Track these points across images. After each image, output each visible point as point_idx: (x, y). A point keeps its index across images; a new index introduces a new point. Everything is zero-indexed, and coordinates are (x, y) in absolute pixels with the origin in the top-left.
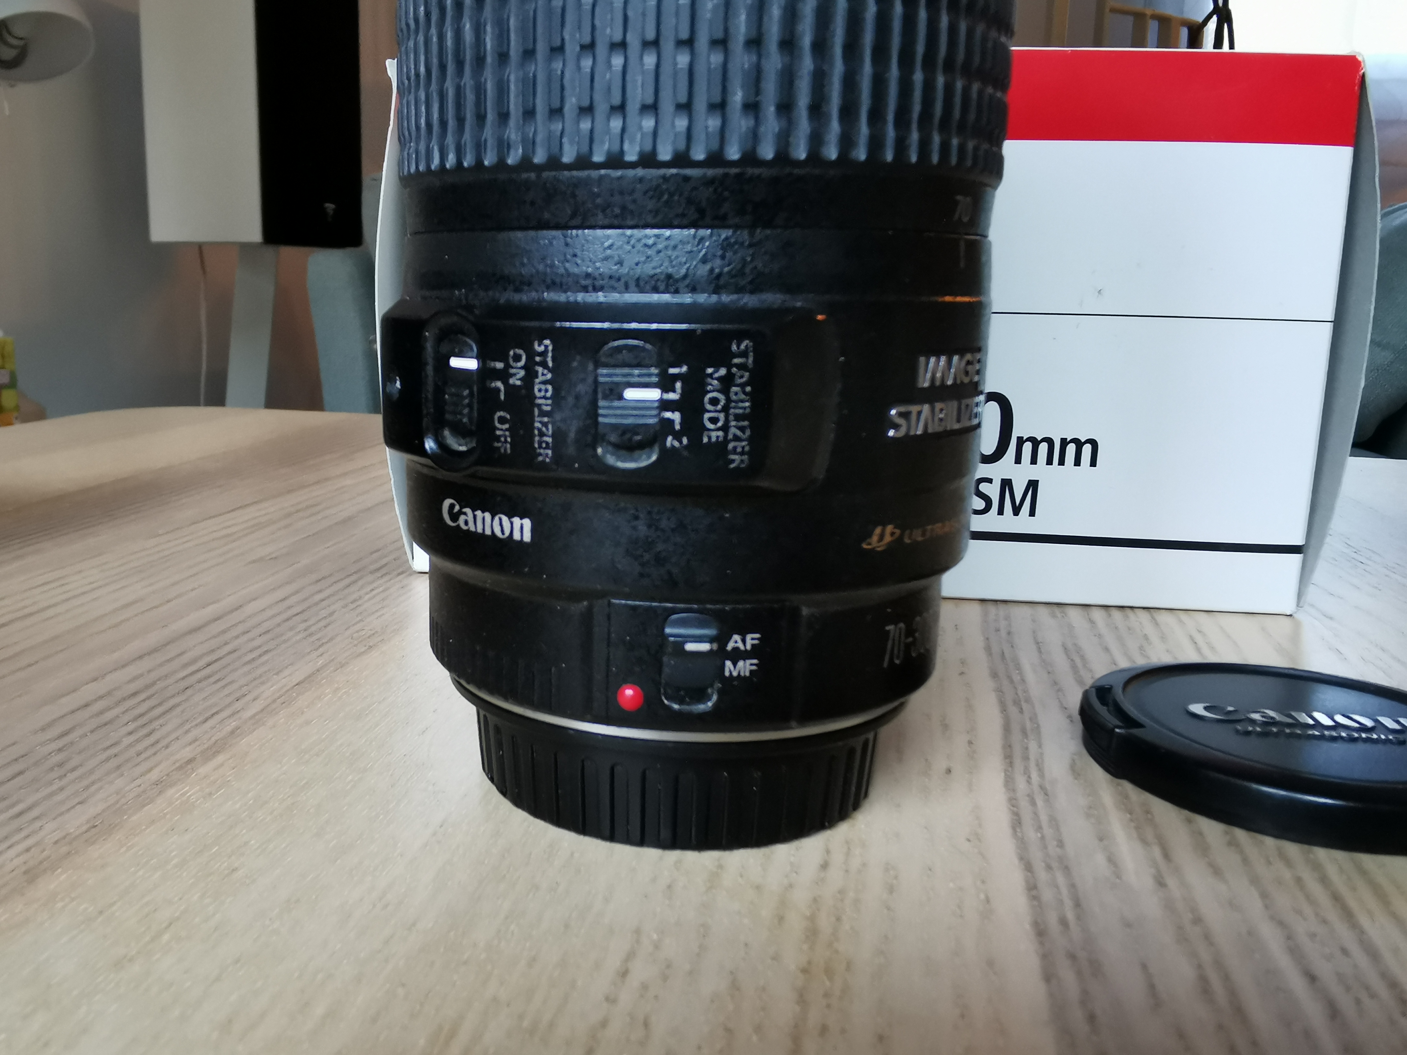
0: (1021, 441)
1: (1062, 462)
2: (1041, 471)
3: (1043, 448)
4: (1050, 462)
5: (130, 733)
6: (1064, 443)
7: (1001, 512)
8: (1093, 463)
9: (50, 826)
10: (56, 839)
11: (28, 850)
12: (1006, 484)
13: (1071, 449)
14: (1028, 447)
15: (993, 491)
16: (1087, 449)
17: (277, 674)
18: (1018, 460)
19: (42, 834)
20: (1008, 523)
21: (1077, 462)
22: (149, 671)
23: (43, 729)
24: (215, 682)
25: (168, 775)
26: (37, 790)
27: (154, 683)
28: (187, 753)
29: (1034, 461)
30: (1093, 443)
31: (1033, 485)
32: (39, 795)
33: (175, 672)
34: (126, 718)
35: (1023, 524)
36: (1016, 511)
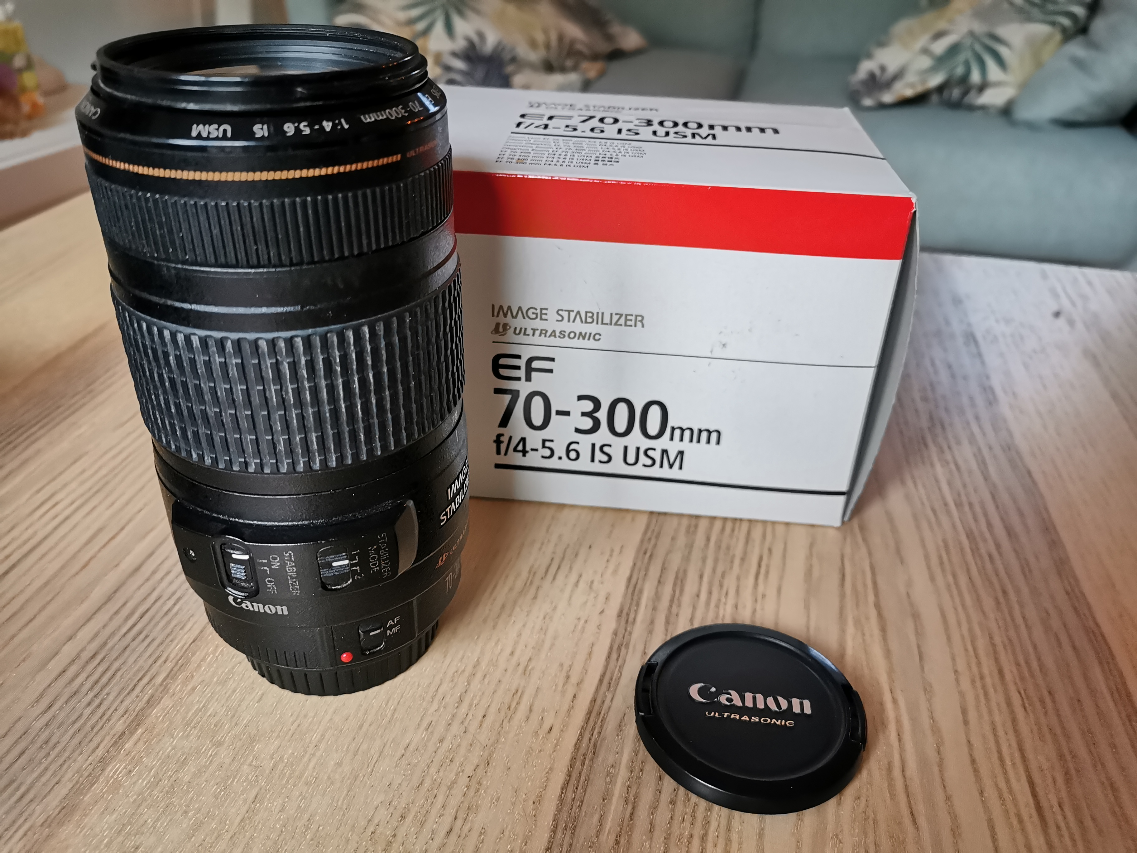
0: (673, 429)
1: (699, 441)
2: (685, 446)
3: (687, 433)
4: (691, 441)
5: (89, 704)
6: (700, 431)
7: (661, 466)
8: (718, 443)
9: (39, 809)
10: (42, 822)
11: (25, 834)
12: (665, 452)
13: (704, 435)
14: (677, 433)
15: (657, 455)
16: (714, 436)
17: (182, 629)
18: (672, 439)
19: (34, 817)
20: (666, 472)
21: (708, 442)
22: (104, 627)
23: (37, 701)
24: (143, 640)
25: (107, 752)
26: (32, 771)
27: (105, 644)
28: (120, 727)
29: (681, 440)
30: (719, 432)
31: (681, 453)
32: (35, 775)
33: (119, 627)
34: (88, 685)
35: (675, 473)
36: (671, 466)
